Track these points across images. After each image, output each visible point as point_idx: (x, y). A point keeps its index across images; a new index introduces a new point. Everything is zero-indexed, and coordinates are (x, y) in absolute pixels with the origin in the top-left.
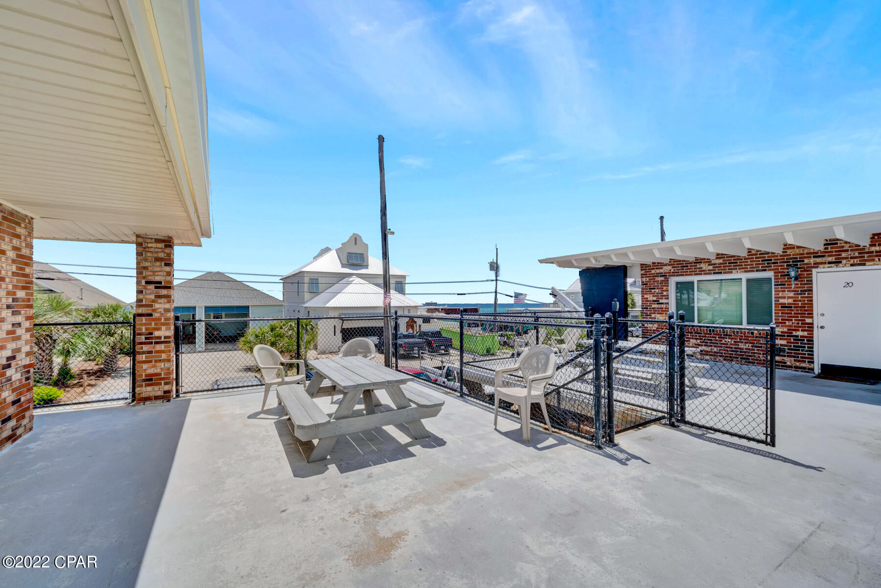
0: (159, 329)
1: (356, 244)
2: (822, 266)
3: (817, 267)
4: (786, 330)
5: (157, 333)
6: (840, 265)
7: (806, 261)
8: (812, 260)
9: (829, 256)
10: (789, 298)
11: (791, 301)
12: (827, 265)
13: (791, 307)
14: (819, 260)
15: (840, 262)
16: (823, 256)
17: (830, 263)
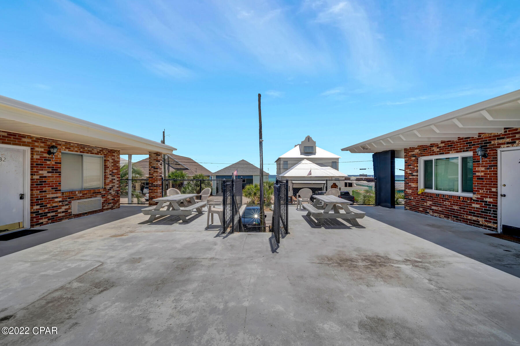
0: (154, 182)
1: (309, 141)
2: (502, 146)
3: (499, 147)
4: (479, 197)
5: (154, 183)
6: (515, 145)
7: (493, 142)
8: (496, 142)
9: (508, 138)
10: (482, 171)
11: (482, 174)
12: (506, 145)
13: (483, 179)
14: (501, 141)
15: (515, 142)
16: (503, 138)
17: (508, 143)
